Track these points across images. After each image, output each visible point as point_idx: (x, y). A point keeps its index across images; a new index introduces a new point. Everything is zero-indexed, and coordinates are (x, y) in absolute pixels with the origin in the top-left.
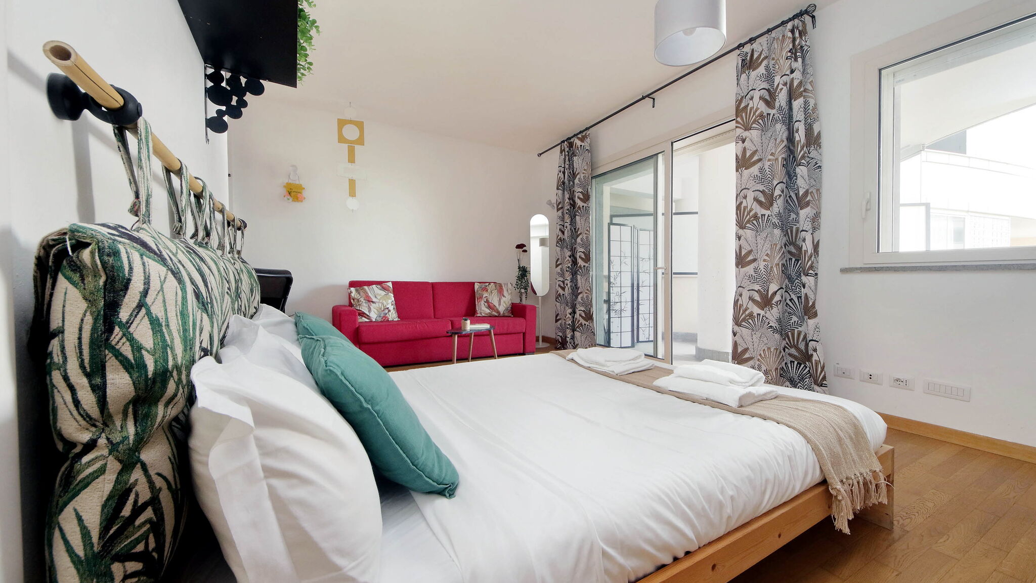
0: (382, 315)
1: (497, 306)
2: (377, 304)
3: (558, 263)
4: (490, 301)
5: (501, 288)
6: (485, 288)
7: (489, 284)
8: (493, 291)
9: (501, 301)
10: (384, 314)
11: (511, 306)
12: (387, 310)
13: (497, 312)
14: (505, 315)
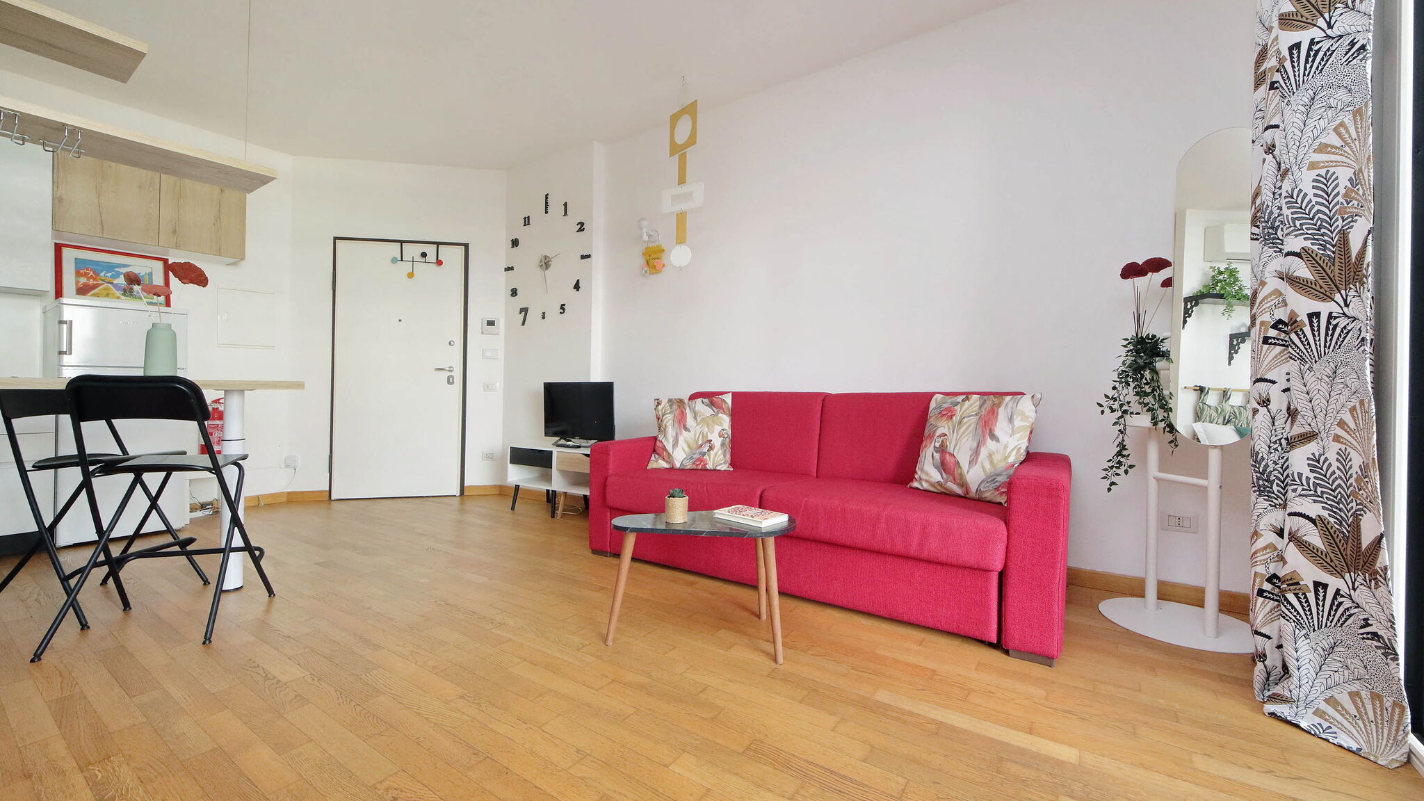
0: (696, 457)
2: (692, 434)
4: (951, 449)
5: (993, 412)
6: (949, 410)
7: (967, 399)
8: (966, 420)
9: (980, 452)
10: (700, 453)
11: (1011, 471)
12: (708, 445)
13: (958, 484)
14: (983, 496)
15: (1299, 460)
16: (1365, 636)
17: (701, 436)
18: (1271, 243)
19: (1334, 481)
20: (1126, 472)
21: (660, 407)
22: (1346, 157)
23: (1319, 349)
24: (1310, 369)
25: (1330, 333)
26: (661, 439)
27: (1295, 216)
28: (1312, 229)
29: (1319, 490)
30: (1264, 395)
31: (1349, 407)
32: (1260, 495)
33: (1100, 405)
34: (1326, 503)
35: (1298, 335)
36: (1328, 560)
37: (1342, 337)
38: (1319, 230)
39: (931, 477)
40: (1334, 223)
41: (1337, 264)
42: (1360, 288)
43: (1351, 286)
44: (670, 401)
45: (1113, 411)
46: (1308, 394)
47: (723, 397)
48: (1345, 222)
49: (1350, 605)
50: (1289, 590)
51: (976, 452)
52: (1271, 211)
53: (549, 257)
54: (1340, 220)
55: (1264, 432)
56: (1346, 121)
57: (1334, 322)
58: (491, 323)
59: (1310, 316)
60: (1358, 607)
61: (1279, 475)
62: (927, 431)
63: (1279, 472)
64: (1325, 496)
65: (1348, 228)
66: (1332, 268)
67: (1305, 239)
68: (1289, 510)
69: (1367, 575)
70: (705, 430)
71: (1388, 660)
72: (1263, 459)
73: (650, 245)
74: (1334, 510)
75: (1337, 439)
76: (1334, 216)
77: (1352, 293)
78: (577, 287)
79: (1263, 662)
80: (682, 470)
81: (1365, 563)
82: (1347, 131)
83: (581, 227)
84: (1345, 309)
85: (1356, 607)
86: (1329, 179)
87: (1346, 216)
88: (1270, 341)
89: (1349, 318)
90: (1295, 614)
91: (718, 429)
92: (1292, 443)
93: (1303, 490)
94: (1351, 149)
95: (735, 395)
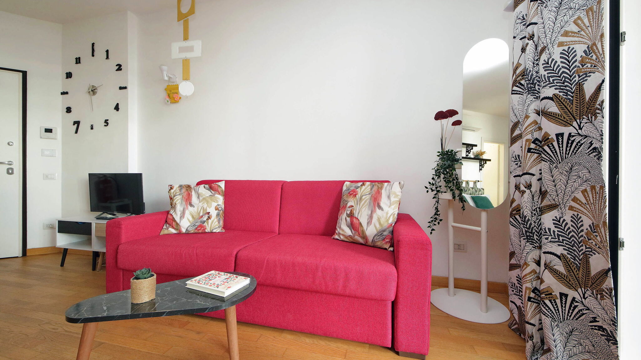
0: (198, 224)
1: (364, 224)
2: (195, 209)
3: (517, 132)
4: (356, 215)
5: (379, 193)
6: (354, 191)
7: (363, 184)
8: (364, 197)
9: (373, 217)
10: (201, 222)
11: (391, 229)
12: (207, 216)
13: (361, 237)
14: (376, 244)
15: (548, 220)
16: (593, 327)
17: (202, 210)
18: (532, 93)
19: (569, 233)
20: (439, 223)
21: (172, 191)
22: (582, 38)
23: (562, 155)
24: (556, 167)
25: (569, 145)
26: (171, 213)
27: (549, 75)
28: (560, 83)
29: (561, 238)
30: (528, 183)
31: (581, 190)
32: (528, 241)
33: (426, 188)
34: (565, 246)
35: (549, 147)
36: (568, 280)
37: (577, 147)
38: (563, 83)
39: (345, 232)
40: (573, 79)
41: (574, 103)
42: (591, 118)
43: (584, 117)
44: (181, 186)
45: (432, 191)
46: (554, 181)
47: (219, 184)
48: (580, 78)
49: (583, 308)
50: (546, 298)
51: (371, 217)
52: (532, 74)
53: (95, 87)
54: (577, 77)
55: (529, 204)
56: (582, 16)
57: (572, 139)
58: (49, 131)
59: (557, 135)
60: (588, 309)
61: (537, 229)
62: (342, 203)
63: (537, 228)
64: (564, 242)
65: (583, 81)
66: (571, 106)
67: (556, 89)
68: (543, 250)
69: (594, 291)
70: (205, 206)
71: (610, 343)
72: (529, 220)
73: (170, 84)
74: (570, 250)
75: (571, 208)
76: (573, 75)
77: (585, 121)
78: (117, 108)
79: (532, 340)
80: (187, 234)
81: (593, 284)
82: (583, 22)
83: (119, 68)
84: (580, 131)
85: (586, 310)
86: (570, 53)
87: (581, 74)
88: (532, 151)
89: (582, 136)
90: (551, 312)
91: (214, 204)
92: (542, 211)
93: (552, 238)
94: (586, 33)
95: (227, 182)
